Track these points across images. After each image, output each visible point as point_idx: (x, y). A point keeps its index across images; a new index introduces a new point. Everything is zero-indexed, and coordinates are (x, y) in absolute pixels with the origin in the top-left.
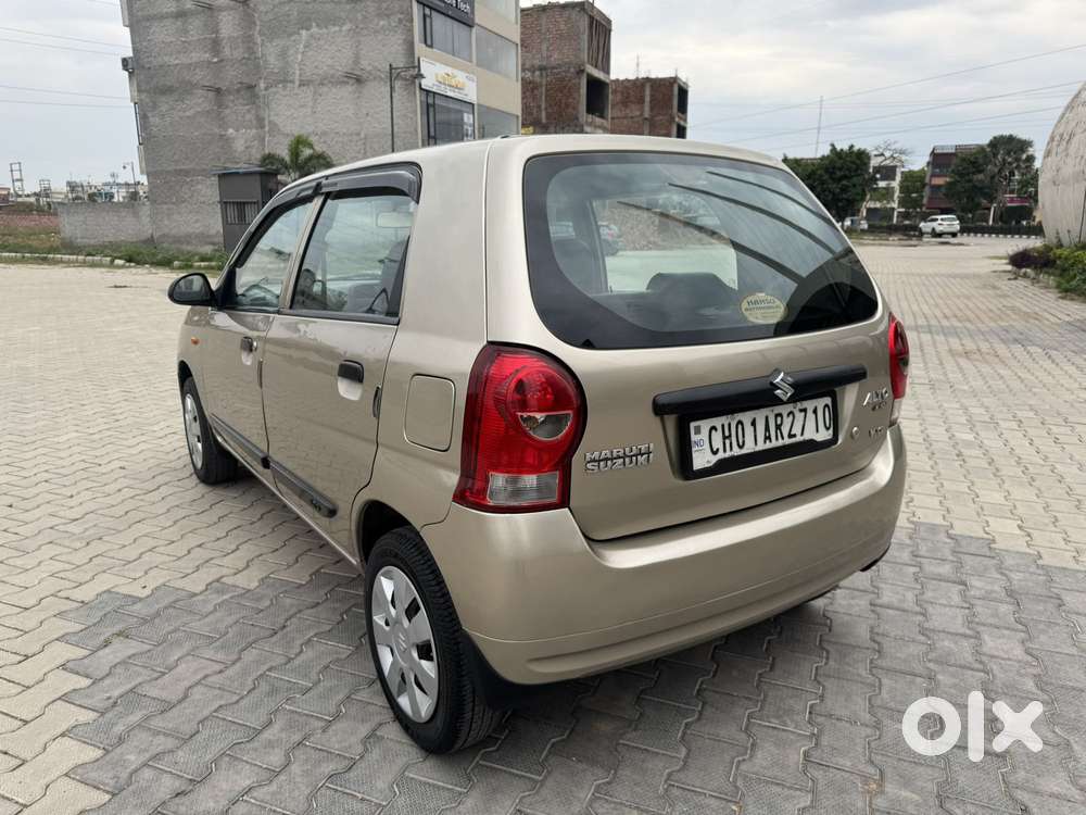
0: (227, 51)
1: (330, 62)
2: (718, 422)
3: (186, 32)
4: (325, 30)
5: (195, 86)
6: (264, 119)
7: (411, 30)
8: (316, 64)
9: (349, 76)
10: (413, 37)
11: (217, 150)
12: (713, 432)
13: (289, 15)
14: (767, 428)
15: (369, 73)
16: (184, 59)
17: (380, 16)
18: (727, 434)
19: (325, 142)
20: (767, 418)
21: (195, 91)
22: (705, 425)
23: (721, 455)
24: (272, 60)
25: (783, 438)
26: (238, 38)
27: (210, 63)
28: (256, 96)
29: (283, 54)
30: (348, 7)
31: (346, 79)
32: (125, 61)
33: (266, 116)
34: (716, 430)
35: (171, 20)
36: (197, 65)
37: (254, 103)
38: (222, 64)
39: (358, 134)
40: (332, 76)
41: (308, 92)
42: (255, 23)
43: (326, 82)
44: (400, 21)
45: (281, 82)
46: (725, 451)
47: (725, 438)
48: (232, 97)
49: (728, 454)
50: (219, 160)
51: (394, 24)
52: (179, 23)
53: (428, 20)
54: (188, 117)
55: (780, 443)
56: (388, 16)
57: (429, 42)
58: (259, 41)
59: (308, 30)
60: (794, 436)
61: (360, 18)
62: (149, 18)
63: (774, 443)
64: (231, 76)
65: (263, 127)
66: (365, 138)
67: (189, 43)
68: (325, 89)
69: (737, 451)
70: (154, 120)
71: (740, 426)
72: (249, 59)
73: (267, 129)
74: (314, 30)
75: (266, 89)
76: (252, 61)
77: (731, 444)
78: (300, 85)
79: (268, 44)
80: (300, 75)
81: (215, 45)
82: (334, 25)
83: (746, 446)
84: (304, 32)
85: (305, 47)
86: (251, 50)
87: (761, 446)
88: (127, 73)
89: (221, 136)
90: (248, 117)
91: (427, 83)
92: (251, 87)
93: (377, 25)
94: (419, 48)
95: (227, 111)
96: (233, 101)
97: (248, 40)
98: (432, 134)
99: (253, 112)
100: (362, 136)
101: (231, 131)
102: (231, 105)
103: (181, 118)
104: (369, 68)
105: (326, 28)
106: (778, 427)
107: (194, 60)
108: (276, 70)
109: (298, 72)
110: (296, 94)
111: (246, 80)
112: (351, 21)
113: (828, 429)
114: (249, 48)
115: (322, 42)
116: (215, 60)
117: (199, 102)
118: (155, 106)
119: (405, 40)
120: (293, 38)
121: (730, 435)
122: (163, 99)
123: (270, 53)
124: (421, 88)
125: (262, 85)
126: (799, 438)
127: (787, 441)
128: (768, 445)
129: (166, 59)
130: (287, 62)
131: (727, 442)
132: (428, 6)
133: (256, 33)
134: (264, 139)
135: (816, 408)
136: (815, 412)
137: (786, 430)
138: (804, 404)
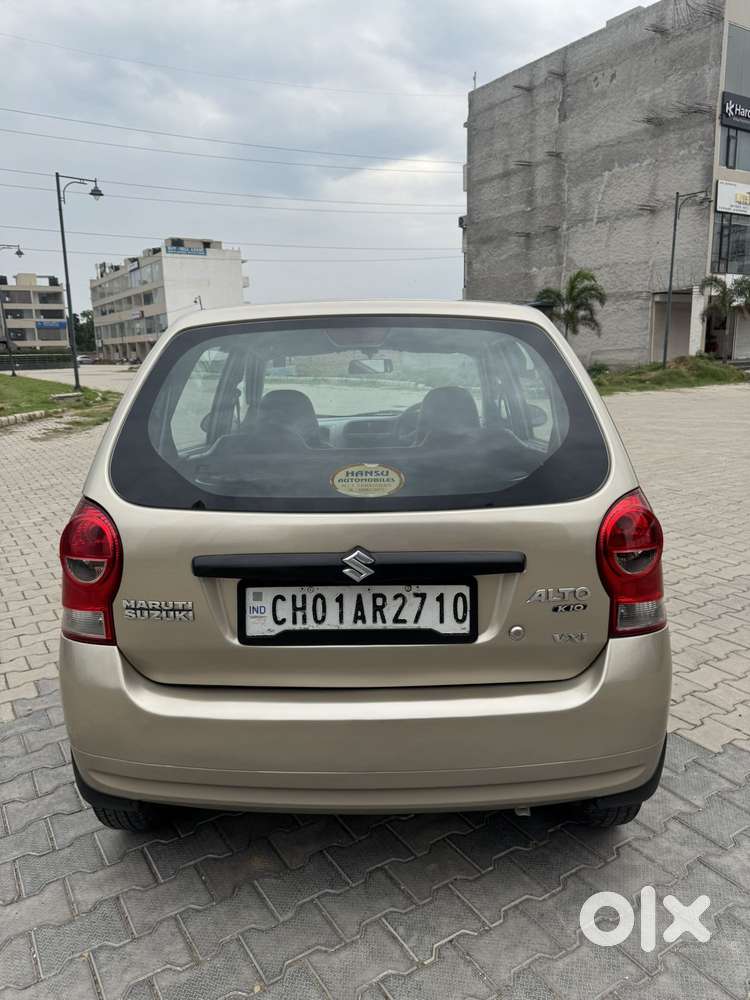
0: (539, 200)
1: (627, 198)
2: (288, 592)
3: (508, 188)
4: (626, 169)
5: (510, 234)
6: (562, 257)
7: (711, 155)
8: (614, 201)
9: (643, 208)
10: (713, 162)
11: (521, 287)
12: (280, 601)
13: (594, 160)
14: (360, 607)
15: (665, 204)
16: (505, 212)
17: (680, 146)
18: (299, 604)
19: (614, 272)
20: (359, 597)
21: (510, 238)
22: (269, 594)
23: (288, 626)
24: (575, 202)
25: (384, 621)
26: (549, 187)
27: (524, 212)
28: (558, 237)
29: (585, 197)
30: (650, 142)
31: (640, 212)
32: (461, 219)
33: (565, 254)
34: (283, 599)
35: (498, 180)
36: (513, 216)
37: (555, 243)
38: (535, 211)
39: (647, 262)
40: (628, 211)
41: (604, 227)
42: (564, 172)
43: (620, 217)
44: (701, 147)
45: (581, 221)
46: (295, 622)
47: (295, 609)
48: (538, 240)
49: (299, 627)
50: (522, 295)
51: (693, 152)
52: (503, 182)
53: (732, 142)
54: (502, 261)
55: (379, 625)
56: (689, 145)
57: (731, 164)
58: (566, 188)
59: (610, 171)
60: (404, 621)
61: (660, 151)
62: (482, 182)
63: (369, 625)
64: (541, 220)
65: (561, 264)
66: (653, 265)
67: (510, 198)
68: (620, 223)
69: (311, 625)
70: (476, 266)
71: (319, 601)
72: (556, 204)
73: (564, 265)
74: (617, 169)
75: (568, 229)
76: (559, 206)
77: (304, 616)
78: (597, 223)
79: (574, 189)
80: (599, 213)
81: (530, 198)
82: (635, 162)
83: (326, 622)
84: (606, 173)
85: (606, 186)
86: (558, 197)
87: (348, 624)
88: (461, 230)
89: (527, 274)
90: (551, 255)
91: (723, 204)
92: (556, 229)
93: (678, 154)
94: (719, 170)
95: (534, 252)
96: (538, 243)
97: (558, 187)
98: (723, 255)
99: (555, 251)
100: (651, 263)
101: (534, 269)
102: (537, 246)
103: (496, 262)
104: (664, 198)
105: (627, 165)
106: (378, 608)
107: (513, 211)
108: (578, 212)
109: (596, 211)
110: (594, 231)
111: (552, 224)
112: (651, 156)
113: (460, 622)
114: (558, 195)
115: (622, 180)
116: (529, 209)
117: (513, 246)
118: (478, 253)
119: (704, 165)
120: (596, 181)
121: (303, 608)
122: (485, 247)
123: (574, 199)
124: (716, 211)
125: (565, 226)
126: (410, 625)
127: (390, 625)
128: (360, 625)
129: (492, 214)
130: (588, 203)
131: (299, 614)
132: (734, 128)
133: (565, 181)
134: (561, 274)
135: (442, 595)
136: (440, 599)
137: (390, 613)
138: (423, 589)
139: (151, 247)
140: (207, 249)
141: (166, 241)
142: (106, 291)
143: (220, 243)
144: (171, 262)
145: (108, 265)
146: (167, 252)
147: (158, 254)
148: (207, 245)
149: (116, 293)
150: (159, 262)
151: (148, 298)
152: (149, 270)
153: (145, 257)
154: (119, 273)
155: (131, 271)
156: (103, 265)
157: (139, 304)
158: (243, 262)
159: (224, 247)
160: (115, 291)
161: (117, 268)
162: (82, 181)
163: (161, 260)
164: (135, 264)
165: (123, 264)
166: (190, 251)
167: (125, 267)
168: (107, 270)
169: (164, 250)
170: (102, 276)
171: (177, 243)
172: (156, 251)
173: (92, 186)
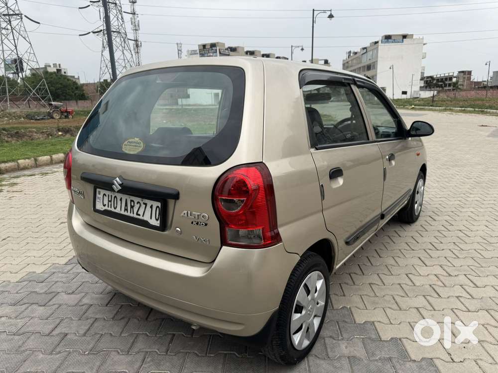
2: (107, 193)
12: (105, 196)
14: (126, 205)
18: (110, 200)
20: (127, 200)
22: (102, 192)
23: (106, 208)
25: (133, 213)
34: (106, 196)
46: (108, 206)
49: (109, 209)
55: (132, 215)
60: (139, 215)
63: (129, 214)
69: (113, 209)
71: (116, 199)
77: (111, 205)
83: (117, 209)
87: (123, 212)
106: (132, 207)
113: (157, 220)
121: (111, 201)
126: (141, 217)
127: (135, 216)
128: (126, 213)
131: (110, 203)
135: (152, 205)
136: (151, 207)
137: (135, 210)
138: (146, 201)
139: (374, 41)
140: (404, 40)
141: (382, 37)
142: (350, 65)
143: (413, 35)
144: (383, 48)
145: (352, 51)
146: (382, 43)
147: (377, 44)
148: (405, 37)
149: (354, 66)
150: (377, 48)
151: (369, 68)
152: (371, 53)
153: (371, 46)
154: (357, 55)
155: (363, 54)
156: (350, 52)
157: (364, 71)
158: (424, 44)
159: (414, 37)
160: (354, 64)
161: (356, 53)
162: (325, 11)
163: (378, 48)
164: (365, 50)
165: (359, 51)
166: (394, 41)
167: (360, 52)
168: (351, 55)
169: (380, 42)
170: (349, 57)
171: (388, 38)
172: (376, 43)
173: (329, 13)
